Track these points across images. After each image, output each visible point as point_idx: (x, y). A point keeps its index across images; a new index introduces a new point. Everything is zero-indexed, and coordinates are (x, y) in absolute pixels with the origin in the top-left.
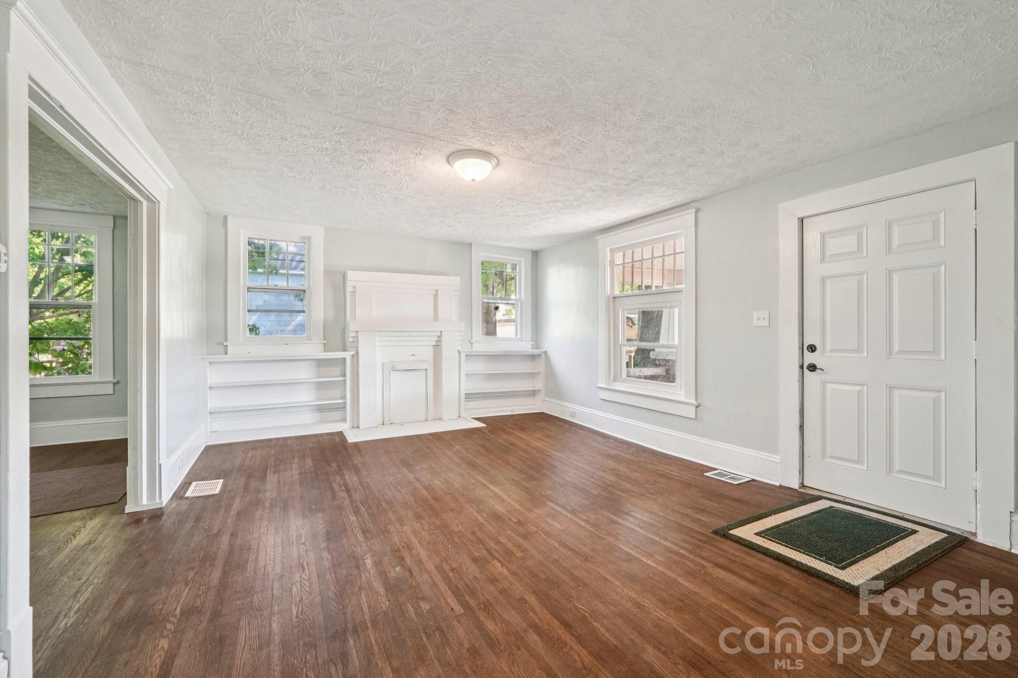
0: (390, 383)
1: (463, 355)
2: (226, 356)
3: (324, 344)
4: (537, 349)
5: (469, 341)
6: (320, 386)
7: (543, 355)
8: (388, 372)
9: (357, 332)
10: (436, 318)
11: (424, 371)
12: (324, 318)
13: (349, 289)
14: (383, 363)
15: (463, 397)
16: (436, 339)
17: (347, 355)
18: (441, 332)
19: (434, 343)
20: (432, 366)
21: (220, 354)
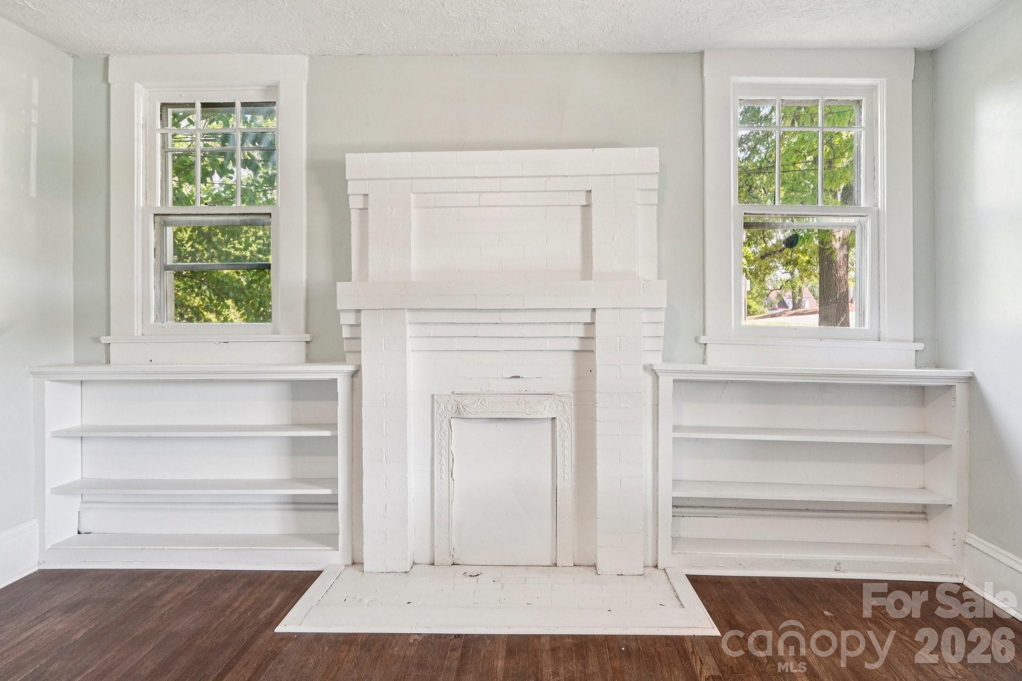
0: (450, 452)
1: (666, 383)
2: (105, 368)
3: (307, 342)
4: (937, 366)
5: (696, 339)
6: (297, 447)
7: (960, 391)
8: (446, 421)
9: (358, 311)
10: (586, 273)
11: (548, 425)
12: (308, 282)
13: (355, 203)
14: (433, 396)
15: (666, 509)
16: (580, 331)
17: (338, 372)
18: (594, 310)
19: (575, 345)
20: (570, 411)
21: (98, 363)
